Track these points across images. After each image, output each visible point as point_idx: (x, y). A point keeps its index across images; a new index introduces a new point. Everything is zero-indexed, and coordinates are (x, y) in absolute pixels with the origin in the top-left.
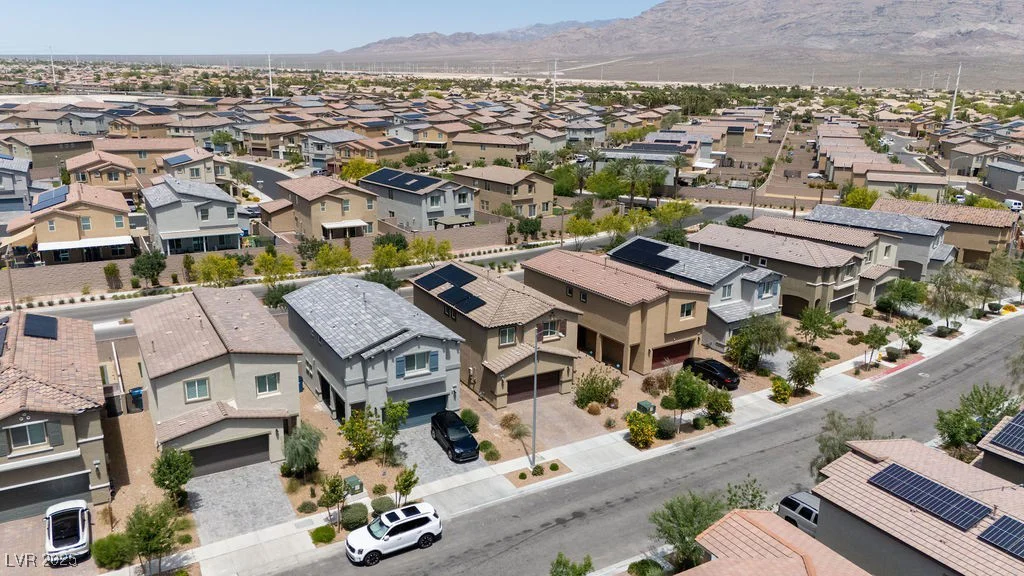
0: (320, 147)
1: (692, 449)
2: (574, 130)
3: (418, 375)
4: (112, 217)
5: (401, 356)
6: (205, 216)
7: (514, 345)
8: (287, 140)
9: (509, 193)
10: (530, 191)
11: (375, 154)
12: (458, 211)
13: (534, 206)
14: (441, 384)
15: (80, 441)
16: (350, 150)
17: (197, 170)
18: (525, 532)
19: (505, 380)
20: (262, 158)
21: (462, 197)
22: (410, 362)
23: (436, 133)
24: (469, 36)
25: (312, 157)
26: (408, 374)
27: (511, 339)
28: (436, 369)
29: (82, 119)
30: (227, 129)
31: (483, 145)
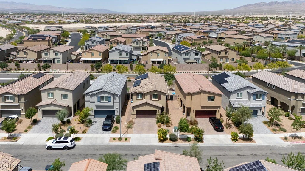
0: (181, 38)
1: (177, 147)
2: (281, 34)
3: (104, 102)
4: (98, 53)
5: (99, 96)
6: (121, 55)
7: (142, 99)
8: (175, 36)
9: (218, 54)
10: (226, 54)
11: (193, 40)
12: (195, 59)
13: (228, 59)
14: (113, 107)
15: (19, 102)
16: (186, 39)
17: (138, 43)
18: (94, 155)
19: (135, 110)
20: (168, 40)
21: (197, 54)
22: (103, 98)
23: (224, 34)
24: (276, 3)
25: (178, 41)
26: (102, 101)
27: (141, 97)
28: (110, 102)
29: (132, 29)
30: (162, 32)
31: (235, 38)
